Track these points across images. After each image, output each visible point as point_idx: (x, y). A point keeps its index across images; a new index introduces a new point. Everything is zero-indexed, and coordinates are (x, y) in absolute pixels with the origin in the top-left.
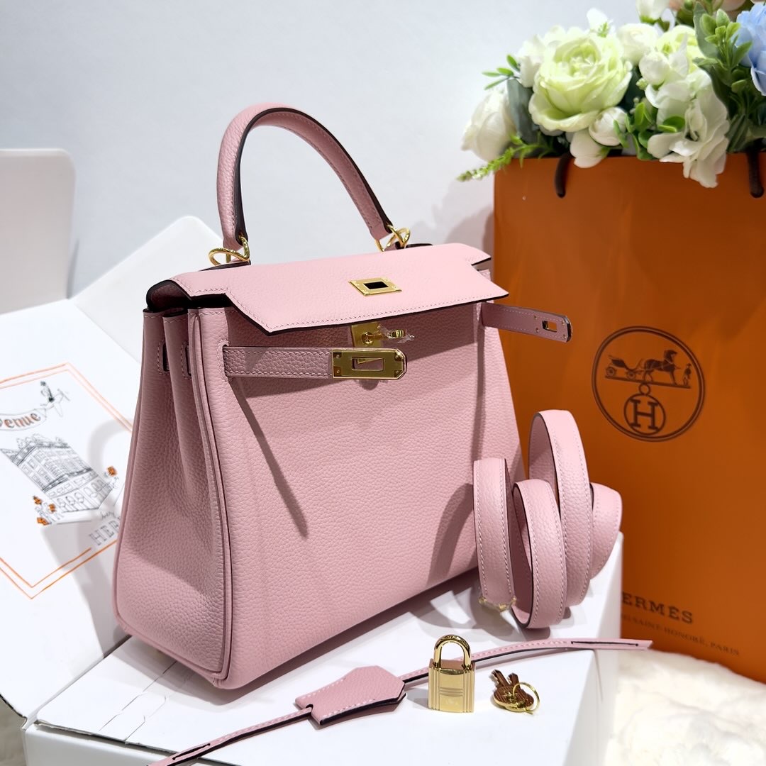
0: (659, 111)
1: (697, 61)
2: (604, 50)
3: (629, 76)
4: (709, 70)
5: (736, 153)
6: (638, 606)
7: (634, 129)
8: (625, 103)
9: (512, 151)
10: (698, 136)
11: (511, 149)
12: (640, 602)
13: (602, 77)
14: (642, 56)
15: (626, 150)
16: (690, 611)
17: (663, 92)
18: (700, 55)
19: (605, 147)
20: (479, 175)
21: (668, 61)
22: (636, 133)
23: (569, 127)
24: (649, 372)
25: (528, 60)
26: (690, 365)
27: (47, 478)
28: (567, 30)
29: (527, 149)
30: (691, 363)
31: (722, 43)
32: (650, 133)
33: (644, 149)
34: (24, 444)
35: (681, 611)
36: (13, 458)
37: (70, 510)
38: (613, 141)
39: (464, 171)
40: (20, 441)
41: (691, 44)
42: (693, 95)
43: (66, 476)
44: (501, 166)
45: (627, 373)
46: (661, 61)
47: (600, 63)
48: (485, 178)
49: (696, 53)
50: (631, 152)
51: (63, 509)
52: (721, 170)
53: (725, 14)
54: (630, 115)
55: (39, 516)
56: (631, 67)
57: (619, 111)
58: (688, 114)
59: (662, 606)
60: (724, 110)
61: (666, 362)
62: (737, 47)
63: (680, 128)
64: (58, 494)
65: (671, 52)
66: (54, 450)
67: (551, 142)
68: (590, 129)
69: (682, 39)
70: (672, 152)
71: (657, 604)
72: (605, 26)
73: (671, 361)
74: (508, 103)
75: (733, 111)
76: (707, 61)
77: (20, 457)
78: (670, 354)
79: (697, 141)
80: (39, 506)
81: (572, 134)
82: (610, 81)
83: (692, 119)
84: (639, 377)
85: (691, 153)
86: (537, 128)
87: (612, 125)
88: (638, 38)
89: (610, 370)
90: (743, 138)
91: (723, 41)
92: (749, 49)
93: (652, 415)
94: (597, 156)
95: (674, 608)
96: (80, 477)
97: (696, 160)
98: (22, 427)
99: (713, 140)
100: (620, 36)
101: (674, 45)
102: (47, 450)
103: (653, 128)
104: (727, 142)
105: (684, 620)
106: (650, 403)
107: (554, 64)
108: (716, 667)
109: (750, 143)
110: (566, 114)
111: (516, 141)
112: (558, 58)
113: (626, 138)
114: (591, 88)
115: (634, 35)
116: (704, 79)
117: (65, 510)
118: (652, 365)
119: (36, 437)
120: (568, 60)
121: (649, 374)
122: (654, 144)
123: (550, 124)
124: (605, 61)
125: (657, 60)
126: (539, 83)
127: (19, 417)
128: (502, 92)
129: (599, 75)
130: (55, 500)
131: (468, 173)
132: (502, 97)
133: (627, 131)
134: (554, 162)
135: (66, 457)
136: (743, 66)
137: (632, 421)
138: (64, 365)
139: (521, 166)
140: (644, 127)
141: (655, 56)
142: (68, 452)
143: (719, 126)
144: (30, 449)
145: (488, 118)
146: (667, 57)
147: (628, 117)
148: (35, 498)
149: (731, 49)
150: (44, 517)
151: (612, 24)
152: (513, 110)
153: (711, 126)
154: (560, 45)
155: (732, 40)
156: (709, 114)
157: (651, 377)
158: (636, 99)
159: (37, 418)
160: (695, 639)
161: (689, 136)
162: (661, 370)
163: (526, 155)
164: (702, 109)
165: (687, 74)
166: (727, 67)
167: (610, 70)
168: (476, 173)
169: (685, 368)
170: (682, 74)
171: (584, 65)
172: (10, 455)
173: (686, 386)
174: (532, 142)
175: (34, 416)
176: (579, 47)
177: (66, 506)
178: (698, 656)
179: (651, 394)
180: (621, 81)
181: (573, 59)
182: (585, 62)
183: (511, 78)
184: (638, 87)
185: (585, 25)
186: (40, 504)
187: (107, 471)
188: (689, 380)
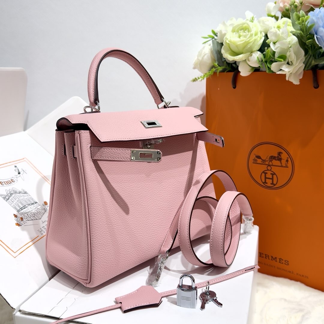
0: (276, 53)
1: (291, 32)
2: (253, 28)
3: (263, 38)
4: (297, 36)
5: (307, 70)
6: (266, 258)
7: (265, 60)
8: (261, 50)
9: (214, 69)
10: (292, 63)
11: (214, 68)
12: (267, 256)
13: (252, 39)
14: (269, 30)
15: (261, 69)
16: (287, 260)
17: (278, 45)
18: (293, 30)
19: (253, 68)
20: (200, 79)
21: (279, 32)
22: (266, 62)
23: (239, 59)
24: (271, 161)
25: (221, 32)
26: (288, 158)
27: (19, 206)
28: (237, 19)
29: (220, 69)
30: (289, 157)
31: (302, 25)
32: (272, 62)
33: (269, 68)
34: (9, 192)
35: (284, 260)
36: (4, 198)
37: (29, 220)
38: (256, 65)
39: (194, 78)
40: (7, 191)
41: (288, 25)
42: (290, 46)
43: (27, 205)
44: (210, 75)
45: (262, 161)
46: (276, 32)
47: (251, 33)
48: (203, 80)
49: (292, 29)
50: (264, 70)
51: (26, 219)
52: (301, 78)
53: (303, 12)
54: (263, 55)
55: (16, 223)
56: (264, 35)
57: (259, 53)
58: (288, 54)
59: (276, 258)
60: (303, 52)
61: (278, 157)
62: (309, 26)
63: (285, 60)
64: (24, 213)
65: (281, 28)
66: (21, 194)
67: (230, 66)
68: (247, 60)
69: (285, 24)
70: (281, 70)
71: (274, 258)
72: (253, 18)
73: (280, 156)
74: (212, 49)
75: (306, 53)
76: (296, 32)
77: (7, 198)
78: (280, 154)
79: (291, 65)
80: (16, 218)
81: (239, 62)
82: (255, 40)
83: (289, 56)
84: (267, 163)
85: (289, 70)
86: (224, 60)
87: (256, 58)
88: (267, 23)
89: (255, 160)
90: (310, 64)
91: (303, 24)
92: (314, 27)
93: (272, 179)
94: (250, 71)
95: (281, 259)
96: (33, 206)
97: (291, 73)
98: (8, 185)
99: (298, 65)
100: (259, 22)
101: (282, 26)
102: (19, 195)
103: (273, 60)
104: (304, 65)
105: (285, 264)
106: (271, 174)
107: (232, 33)
108: (299, 283)
109: (313, 66)
110: (237, 54)
111: (215, 65)
112: (233, 31)
113: (262, 64)
114: (248, 43)
115: (265, 21)
116: (295, 39)
117: (27, 220)
118: (272, 158)
119: (14, 189)
120: (238, 32)
121: (271, 162)
122: (274, 67)
123: (230, 58)
124: (253, 32)
125: (275, 32)
126: (226, 41)
127: (6, 181)
128: (210, 45)
129: (251, 38)
130: (23, 215)
131: (196, 78)
132: (210, 47)
133: (262, 61)
134: (232, 74)
135: (26, 197)
136: (311, 34)
137: (264, 181)
138: (24, 159)
139: (218, 76)
140: (269, 59)
141: (273, 30)
142: (27, 195)
143: (301, 59)
144: (11, 194)
145: (204, 56)
146: (279, 31)
147: (263, 56)
148: (14, 215)
149: (306, 27)
150: (18, 223)
151: (255, 17)
152: (215, 52)
153: (297, 59)
154: (234, 26)
155: (306, 23)
156: (296, 54)
157: (272, 163)
158: (266, 48)
159: (14, 181)
160: (290, 272)
161: (288, 63)
162: (276, 160)
163: (220, 71)
164: (294, 52)
165: (288, 37)
166: (304, 34)
167: (255, 36)
168: (199, 78)
169: (286, 159)
170: (285, 38)
171: (244, 34)
172: (3, 197)
173: (287, 167)
174: (222, 66)
175: (12, 180)
176: (242, 26)
177: (27, 218)
178: (291, 279)
179: (272, 170)
180: (260, 41)
181: (240, 31)
182: (245, 32)
183: (213, 39)
184: (267, 43)
185: (244, 18)
186: (17, 217)
187: (44, 203)
188: (288, 164)
